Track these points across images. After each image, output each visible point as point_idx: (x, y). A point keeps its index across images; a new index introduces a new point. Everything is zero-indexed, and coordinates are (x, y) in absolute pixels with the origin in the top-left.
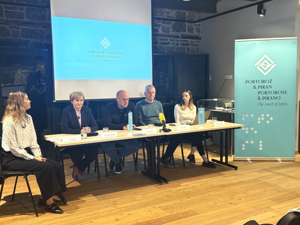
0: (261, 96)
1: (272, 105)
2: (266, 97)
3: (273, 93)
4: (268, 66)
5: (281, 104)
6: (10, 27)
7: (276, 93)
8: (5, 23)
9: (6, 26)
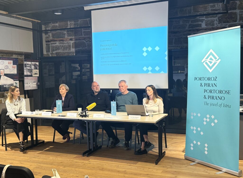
0: (207, 94)
1: (216, 105)
2: (211, 96)
3: (217, 92)
4: (213, 62)
5: (225, 106)
6: (86, 41)
7: (220, 92)
8: (84, 39)
9: (84, 41)
